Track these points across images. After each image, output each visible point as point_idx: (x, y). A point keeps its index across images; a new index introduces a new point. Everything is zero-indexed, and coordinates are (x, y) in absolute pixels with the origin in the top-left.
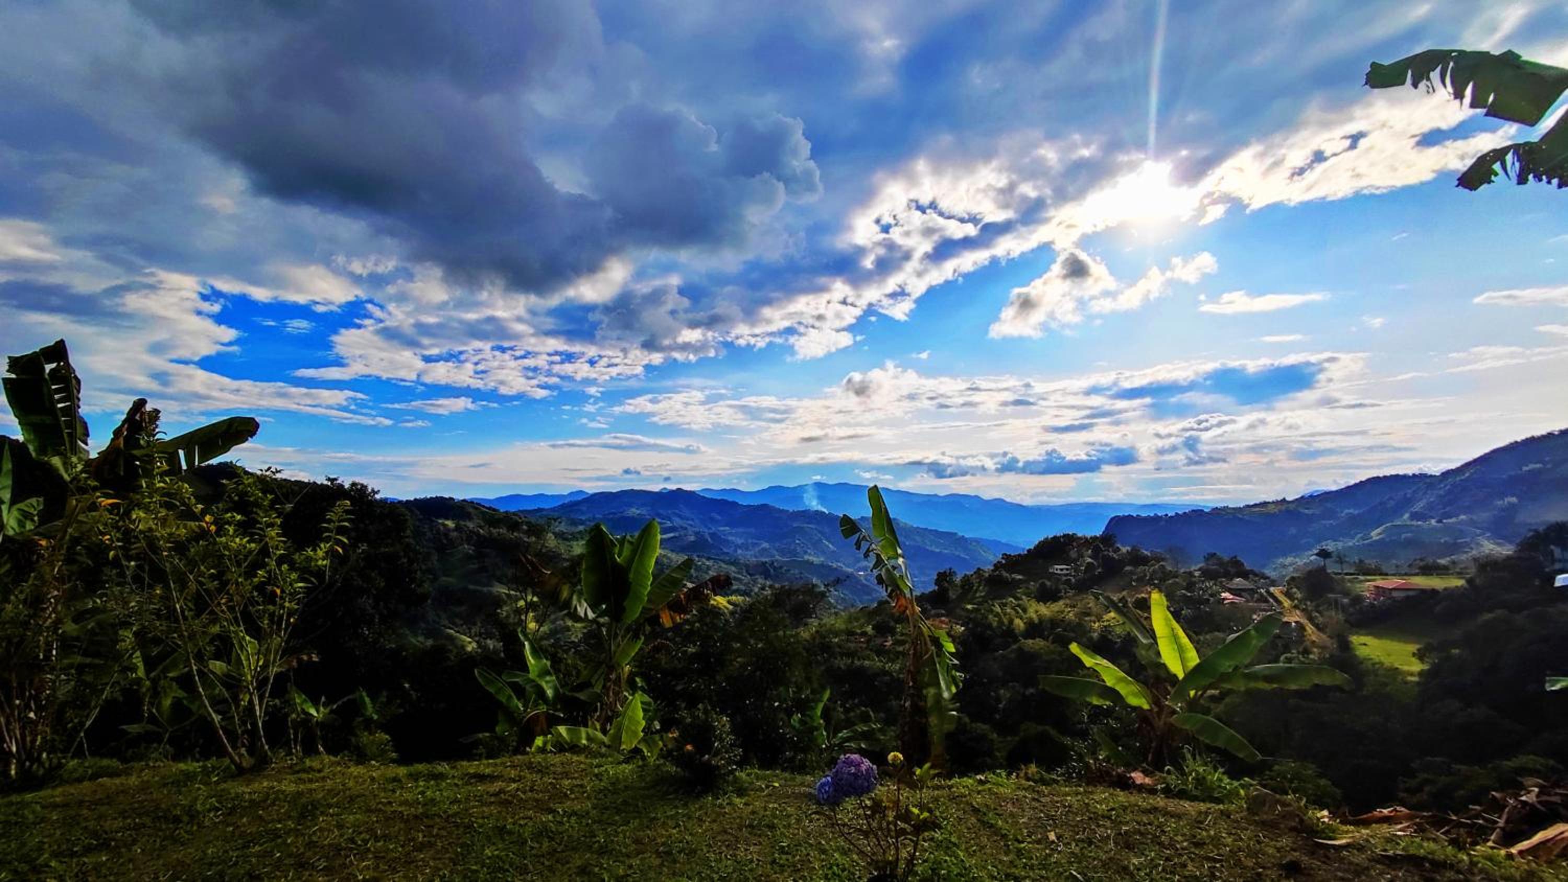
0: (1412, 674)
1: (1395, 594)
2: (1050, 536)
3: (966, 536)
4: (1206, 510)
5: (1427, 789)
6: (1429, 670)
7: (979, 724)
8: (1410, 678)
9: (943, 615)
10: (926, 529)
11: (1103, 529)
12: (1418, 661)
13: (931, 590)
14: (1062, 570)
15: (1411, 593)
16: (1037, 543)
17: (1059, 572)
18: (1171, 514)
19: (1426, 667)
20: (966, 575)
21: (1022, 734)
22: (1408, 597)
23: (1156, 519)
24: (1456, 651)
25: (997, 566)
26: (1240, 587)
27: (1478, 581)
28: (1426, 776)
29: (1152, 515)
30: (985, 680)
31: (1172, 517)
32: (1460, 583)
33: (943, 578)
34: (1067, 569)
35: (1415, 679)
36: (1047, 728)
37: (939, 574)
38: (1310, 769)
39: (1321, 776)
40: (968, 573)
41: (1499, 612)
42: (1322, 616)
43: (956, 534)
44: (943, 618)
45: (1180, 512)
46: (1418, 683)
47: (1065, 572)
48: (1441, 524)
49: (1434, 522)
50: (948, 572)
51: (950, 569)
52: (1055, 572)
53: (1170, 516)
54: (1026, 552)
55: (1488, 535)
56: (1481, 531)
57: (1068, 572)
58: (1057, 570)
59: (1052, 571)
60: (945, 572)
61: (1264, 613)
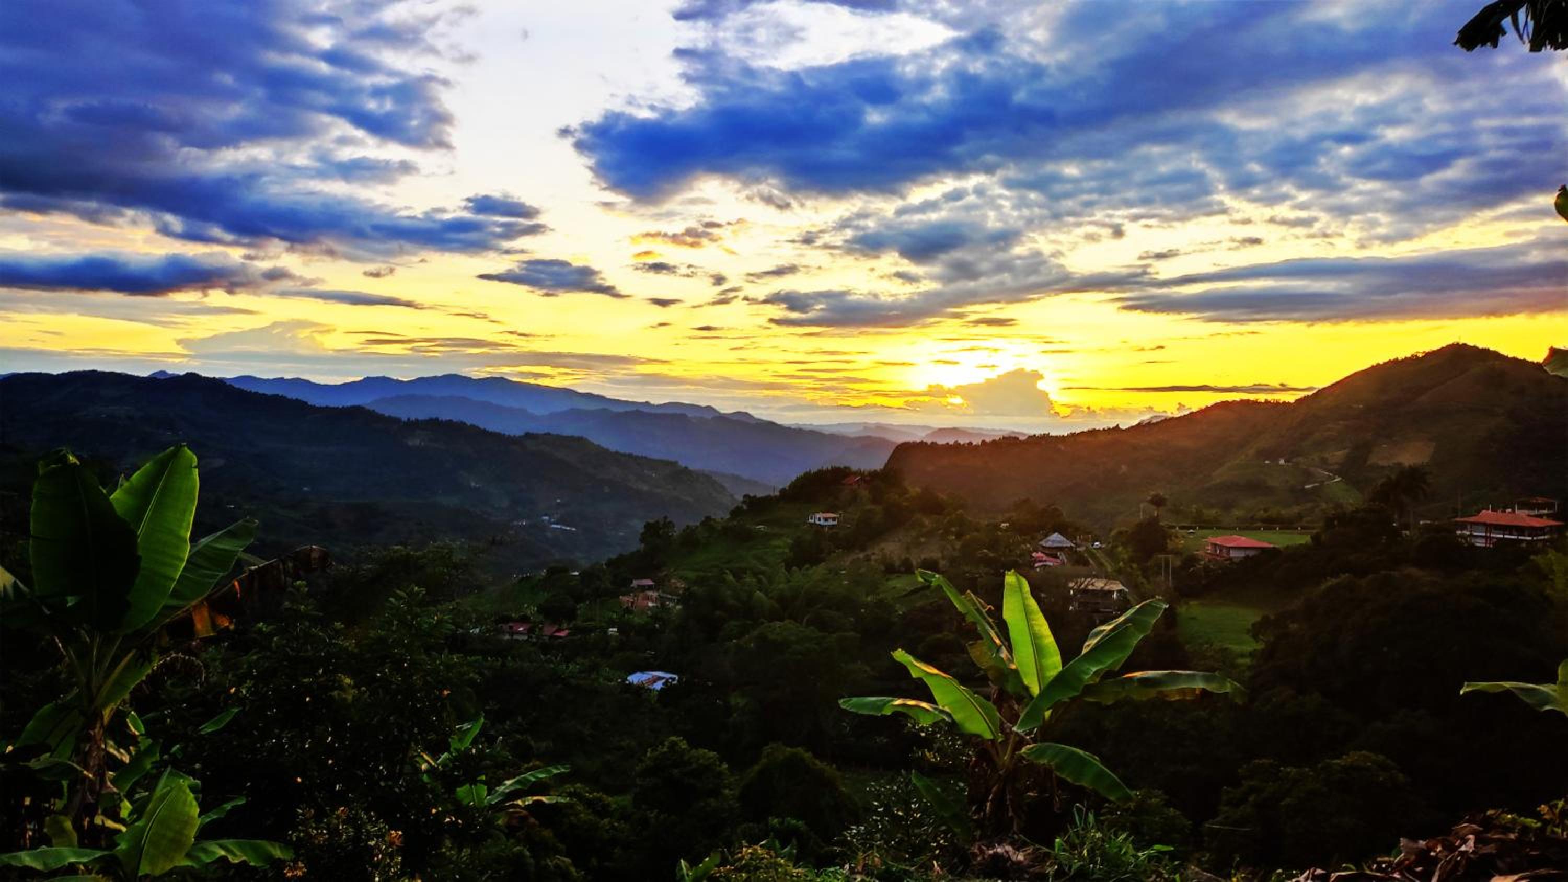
0: (1242, 655)
1: (1233, 554)
2: (814, 470)
3: (691, 467)
4: (1022, 438)
5: (1252, 798)
6: (1263, 650)
7: (702, 751)
8: (1240, 661)
9: (650, 588)
10: (630, 455)
11: (886, 460)
12: (1251, 639)
13: (634, 549)
14: (826, 519)
15: (1251, 553)
16: (794, 478)
17: (822, 522)
18: (976, 441)
19: (1259, 646)
20: (688, 527)
21: (764, 761)
22: (1247, 558)
23: (957, 448)
24: (1294, 627)
25: (736, 513)
26: (1055, 545)
27: (1323, 537)
28: (1252, 783)
29: (951, 442)
30: (710, 684)
31: (977, 446)
32: (1302, 539)
33: (652, 531)
34: (834, 519)
35: (1247, 661)
36: (800, 750)
37: (648, 526)
38: (1156, 797)
39: (1168, 804)
40: (691, 524)
41: (1344, 577)
42: (1149, 582)
43: (676, 463)
44: (650, 593)
45: (988, 440)
46: (1249, 668)
47: (831, 523)
48: (1290, 464)
49: (1282, 462)
50: (662, 522)
51: (666, 518)
52: (818, 522)
53: (975, 445)
54: (777, 493)
55: (1338, 479)
56: (1331, 474)
57: (835, 523)
58: (819, 520)
59: (813, 521)
60: (657, 522)
61: (1083, 579)
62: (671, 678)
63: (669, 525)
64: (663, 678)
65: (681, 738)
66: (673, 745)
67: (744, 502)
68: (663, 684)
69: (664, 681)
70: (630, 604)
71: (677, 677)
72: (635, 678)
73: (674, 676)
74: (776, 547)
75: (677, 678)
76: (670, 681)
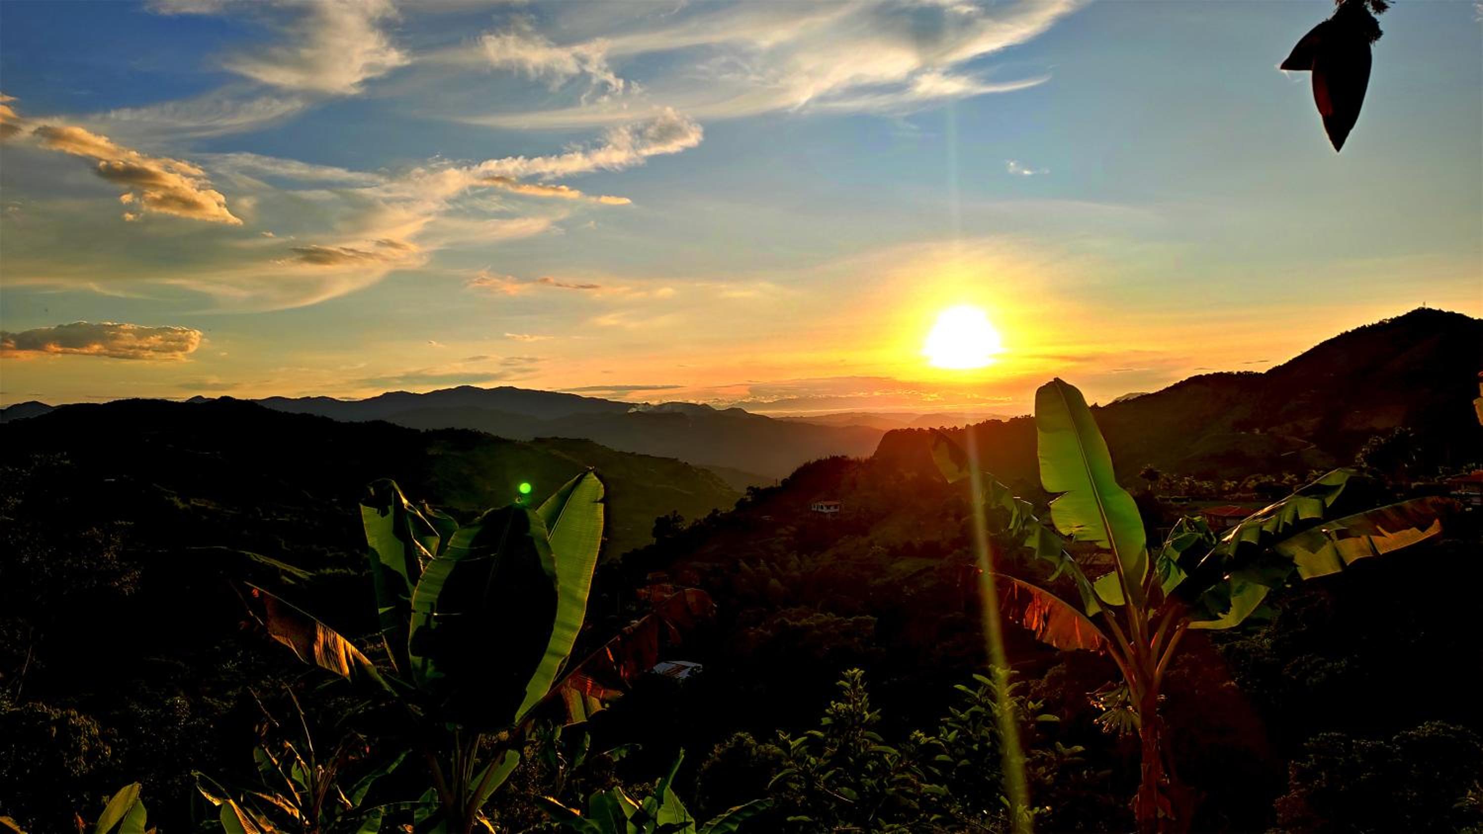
2: (813, 460)
3: (690, 463)
4: (1004, 420)
9: (665, 580)
10: (633, 455)
13: (647, 544)
14: (828, 507)
16: (793, 470)
17: (825, 510)
18: (961, 426)
20: (696, 520)
25: (742, 504)
33: (664, 526)
34: (835, 507)
37: (659, 521)
40: (699, 517)
43: (676, 459)
44: (665, 585)
47: (832, 510)
48: (1265, 434)
49: (1257, 431)
50: (671, 518)
51: (675, 512)
52: (820, 510)
53: (960, 430)
54: (780, 485)
55: (1313, 446)
56: (1306, 442)
57: (837, 510)
58: (822, 508)
59: (816, 509)
60: (667, 517)
61: (1088, 555)
62: (695, 667)
63: (678, 519)
64: (687, 667)
65: (747, 733)
66: (741, 740)
67: (748, 494)
68: (689, 673)
69: (689, 670)
70: (647, 597)
71: (700, 665)
72: (661, 668)
73: (699, 665)
74: (781, 535)
75: (701, 667)
76: (695, 669)
